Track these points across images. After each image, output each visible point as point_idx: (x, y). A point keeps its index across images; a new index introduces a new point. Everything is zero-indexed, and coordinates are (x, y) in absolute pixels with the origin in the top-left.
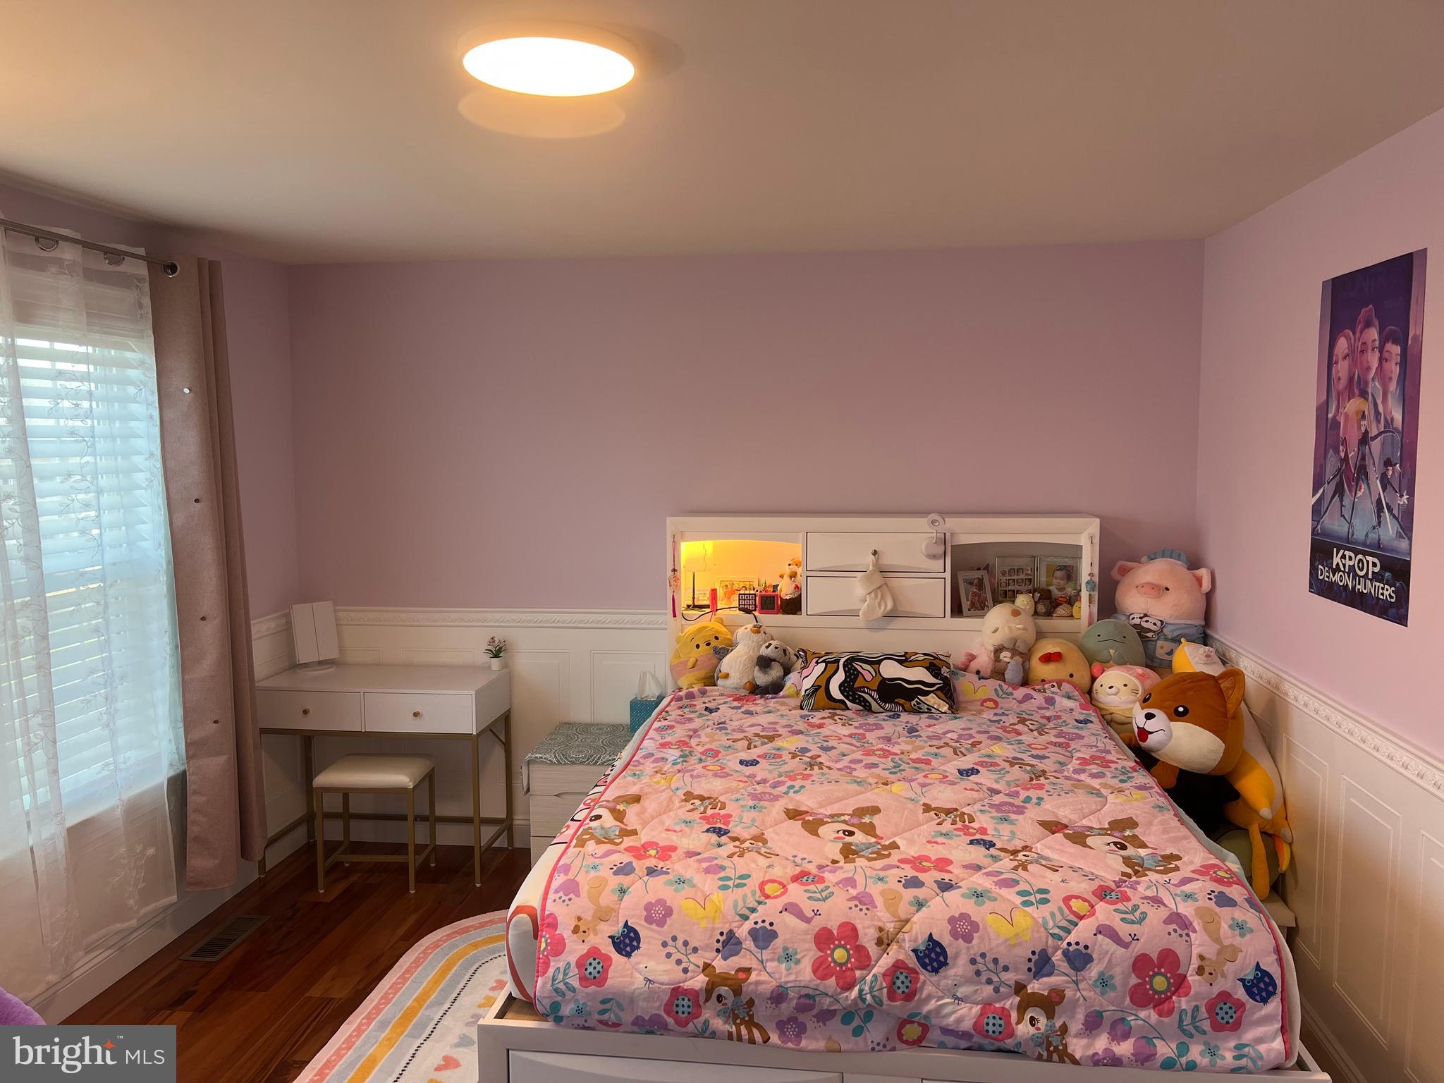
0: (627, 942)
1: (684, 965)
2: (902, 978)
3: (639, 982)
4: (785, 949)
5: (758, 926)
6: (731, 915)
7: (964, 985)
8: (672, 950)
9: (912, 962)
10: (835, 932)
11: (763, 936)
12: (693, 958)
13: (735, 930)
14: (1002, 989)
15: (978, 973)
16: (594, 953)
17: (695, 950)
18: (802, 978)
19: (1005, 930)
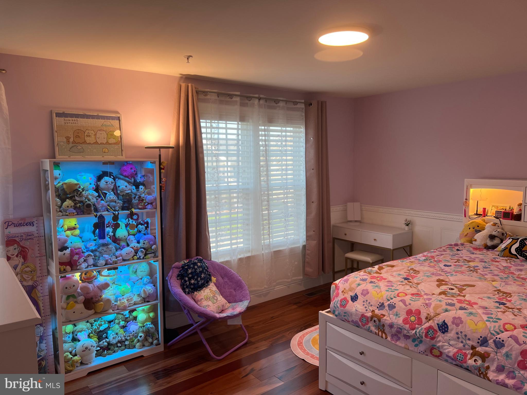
0: (354, 298)
1: (367, 309)
2: (431, 331)
3: (354, 309)
4: (397, 312)
5: (391, 303)
6: (385, 298)
7: (452, 340)
8: (365, 304)
9: (436, 328)
10: (413, 311)
11: (392, 307)
12: (370, 308)
13: (385, 303)
14: (466, 346)
15: (458, 338)
16: (345, 299)
17: (371, 305)
18: (399, 322)
19: (473, 326)
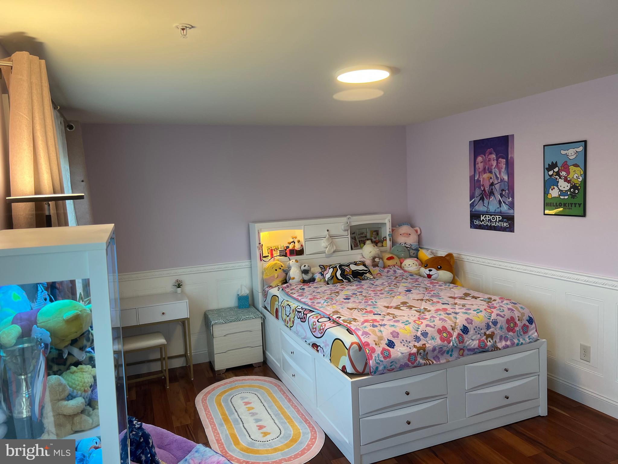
0: (391, 344)
1: (409, 347)
2: (460, 337)
3: (400, 354)
4: (432, 336)
5: (422, 332)
6: (414, 331)
7: (473, 336)
8: (404, 344)
9: (461, 333)
10: (441, 329)
11: (425, 334)
12: (410, 344)
13: (417, 334)
14: (482, 335)
15: (476, 332)
16: (384, 349)
17: (409, 342)
18: (438, 343)
19: (478, 320)
